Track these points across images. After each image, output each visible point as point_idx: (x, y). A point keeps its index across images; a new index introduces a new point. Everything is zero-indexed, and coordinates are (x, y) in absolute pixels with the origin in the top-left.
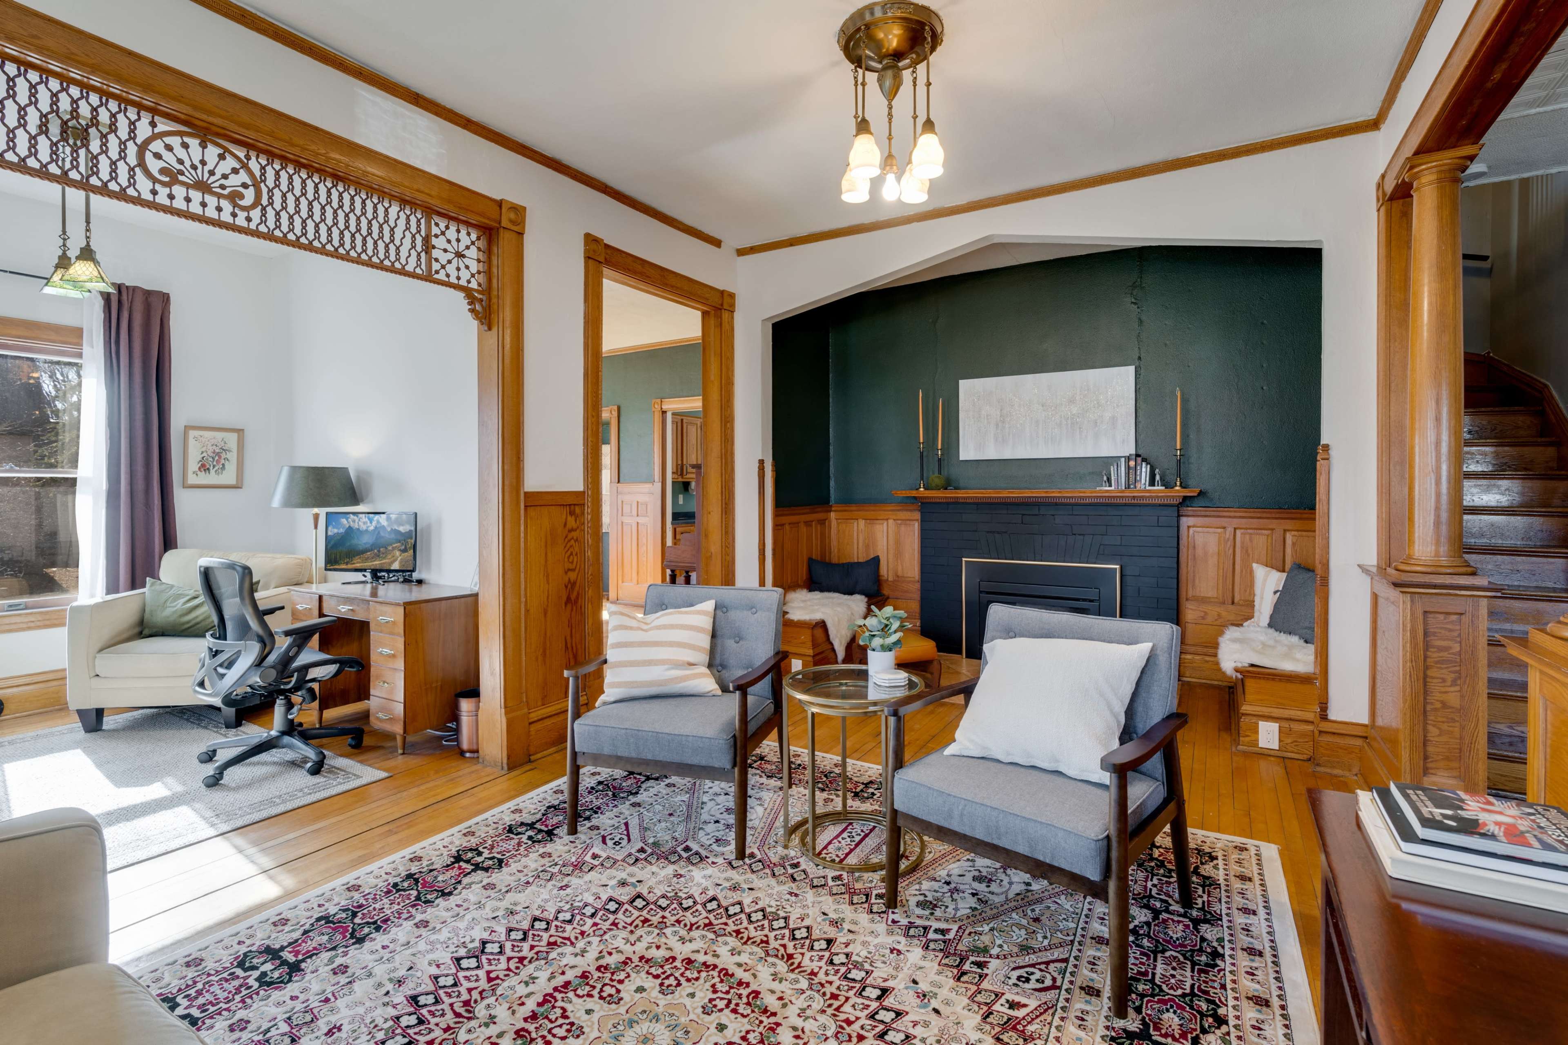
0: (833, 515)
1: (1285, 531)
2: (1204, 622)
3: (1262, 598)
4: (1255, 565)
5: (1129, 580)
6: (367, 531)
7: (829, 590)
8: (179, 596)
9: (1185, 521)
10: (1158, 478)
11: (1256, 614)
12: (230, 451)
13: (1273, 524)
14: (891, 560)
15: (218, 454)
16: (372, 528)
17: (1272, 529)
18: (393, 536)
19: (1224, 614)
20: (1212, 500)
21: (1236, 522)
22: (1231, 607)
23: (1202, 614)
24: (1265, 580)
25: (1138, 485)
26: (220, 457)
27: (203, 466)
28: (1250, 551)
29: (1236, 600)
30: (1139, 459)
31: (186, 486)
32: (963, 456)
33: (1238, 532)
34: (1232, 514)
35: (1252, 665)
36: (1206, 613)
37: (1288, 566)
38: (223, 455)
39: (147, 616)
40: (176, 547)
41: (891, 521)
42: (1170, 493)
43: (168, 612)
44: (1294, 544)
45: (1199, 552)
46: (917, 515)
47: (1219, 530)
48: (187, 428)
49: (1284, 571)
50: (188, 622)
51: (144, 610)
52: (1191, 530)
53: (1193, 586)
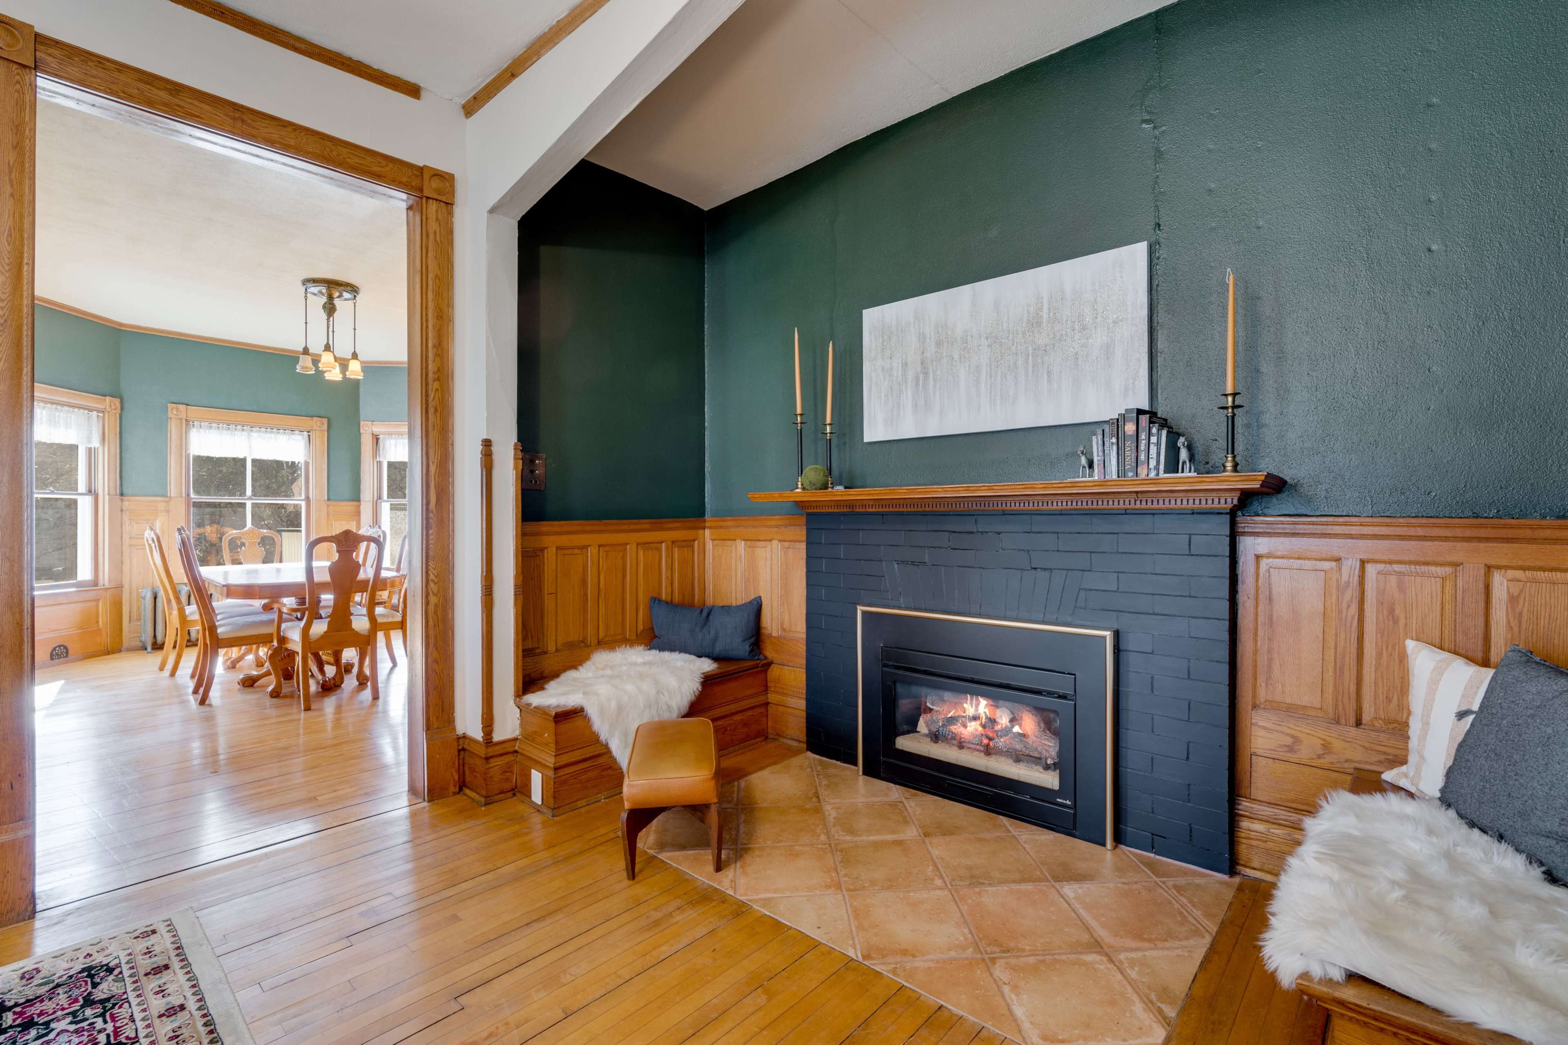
0: (707, 532)
1: (1489, 568)
2: (1293, 757)
3: (1426, 724)
4: (1411, 645)
5: (1132, 661)
7: (672, 649)
9: (1249, 546)
10: (1184, 455)
11: (1412, 758)
13: (1458, 551)
14: (775, 604)
17: (1456, 565)
19: (1337, 745)
20: (1309, 501)
21: (1365, 548)
22: (1353, 731)
23: (1289, 741)
24: (1434, 683)
25: (1143, 472)
28: (1398, 611)
29: (1366, 717)
30: (1144, 419)
32: (869, 436)
33: (1371, 569)
34: (1355, 530)
35: (1354, 978)
36: (1296, 740)
37: (1498, 650)
41: (775, 542)
42: (1210, 482)
44: (1513, 600)
45: (1281, 609)
46: (801, 533)
47: (1327, 565)
49: (1485, 663)
52: (1264, 563)
53: (1268, 679)
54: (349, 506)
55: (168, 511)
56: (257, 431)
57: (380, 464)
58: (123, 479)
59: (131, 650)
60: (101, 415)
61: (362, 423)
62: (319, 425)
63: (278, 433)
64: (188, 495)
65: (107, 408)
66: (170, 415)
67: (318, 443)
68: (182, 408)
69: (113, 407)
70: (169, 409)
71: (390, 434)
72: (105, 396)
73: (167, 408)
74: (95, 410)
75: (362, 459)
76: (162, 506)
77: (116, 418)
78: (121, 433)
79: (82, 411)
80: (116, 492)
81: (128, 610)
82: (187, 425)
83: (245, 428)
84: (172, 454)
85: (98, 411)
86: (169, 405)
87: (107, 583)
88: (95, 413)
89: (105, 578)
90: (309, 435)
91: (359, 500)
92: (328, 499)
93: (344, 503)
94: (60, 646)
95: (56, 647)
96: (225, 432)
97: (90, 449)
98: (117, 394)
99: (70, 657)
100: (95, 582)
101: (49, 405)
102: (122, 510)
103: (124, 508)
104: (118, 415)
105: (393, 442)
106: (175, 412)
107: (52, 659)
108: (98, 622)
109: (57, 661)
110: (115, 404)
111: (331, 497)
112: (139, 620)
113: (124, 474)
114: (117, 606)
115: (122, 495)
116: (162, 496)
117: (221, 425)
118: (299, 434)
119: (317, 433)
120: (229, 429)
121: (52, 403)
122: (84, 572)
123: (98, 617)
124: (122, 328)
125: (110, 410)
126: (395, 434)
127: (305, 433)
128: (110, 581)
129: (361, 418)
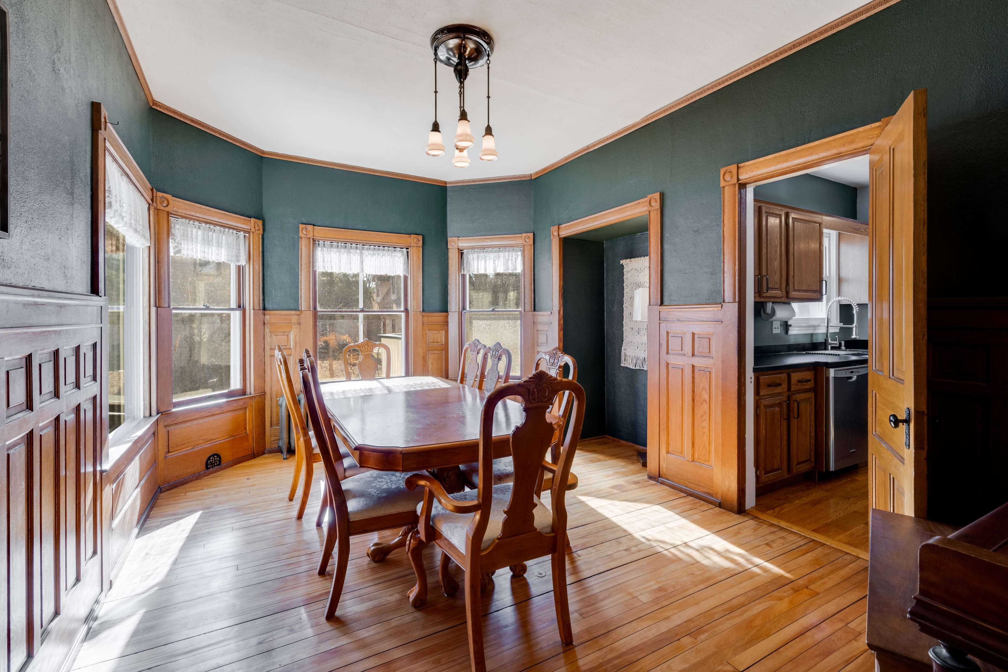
54: (438, 317)
55: (299, 324)
56: (367, 249)
57: (464, 276)
58: (266, 295)
59: (271, 452)
60: (247, 235)
61: (449, 239)
62: (415, 241)
63: (384, 250)
64: (315, 308)
65: (252, 229)
66: (301, 235)
67: (415, 259)
68: (310, 227)
69: (257, 228)
70: (300, 229)
71: (473, 248)
72: (250, 218)
73: (298, 228)
74: (242, 231)
75: (450, 273)
76: (294, 319)
77: (259, 238)
78: (263, 252)
79: (231, 231)
80: (260, 307)
81: (269, 414)
82: (314, 244)
83: (358, 246)
84: (303, 271)
85: (245, 232)
86: (300, 225)
87: (252, 392)
88: (242, 233)
89: (251, 389)
90: (407, 252)
91: (447, 311)
92: (423, 311)
93: (435, 314)
94: (213, 455)
95: (210, 457)
96: (343, 250)
97: (239, 267)
98: (259, 216)
99: (223, 465)
100: (243, 392)
101: (203, 225)
102: (264, 324)
103: (266, 322)
104: (261, 236)
105: (475, 255)
106: (304, 232)
107: (207, 468)
108: (245, 429)
109: (211, 470)
110: (258, 226)
111: (425, 309)
112: (278, 424)
113: (266, 290)
114: (261, 411)
115: (264, 309)
116: (295, 310)
117: (340, 243)
118: (399, 251)
119: (415, 248)
120: (346, 247)
121: (206, 223)
122: (235, 383)
123: (245, 424)
124: (264, 156)
125: (254, 231)
126: (478, 248)
127: (405, 250)
128: (255, 390)
129: (449, 234)
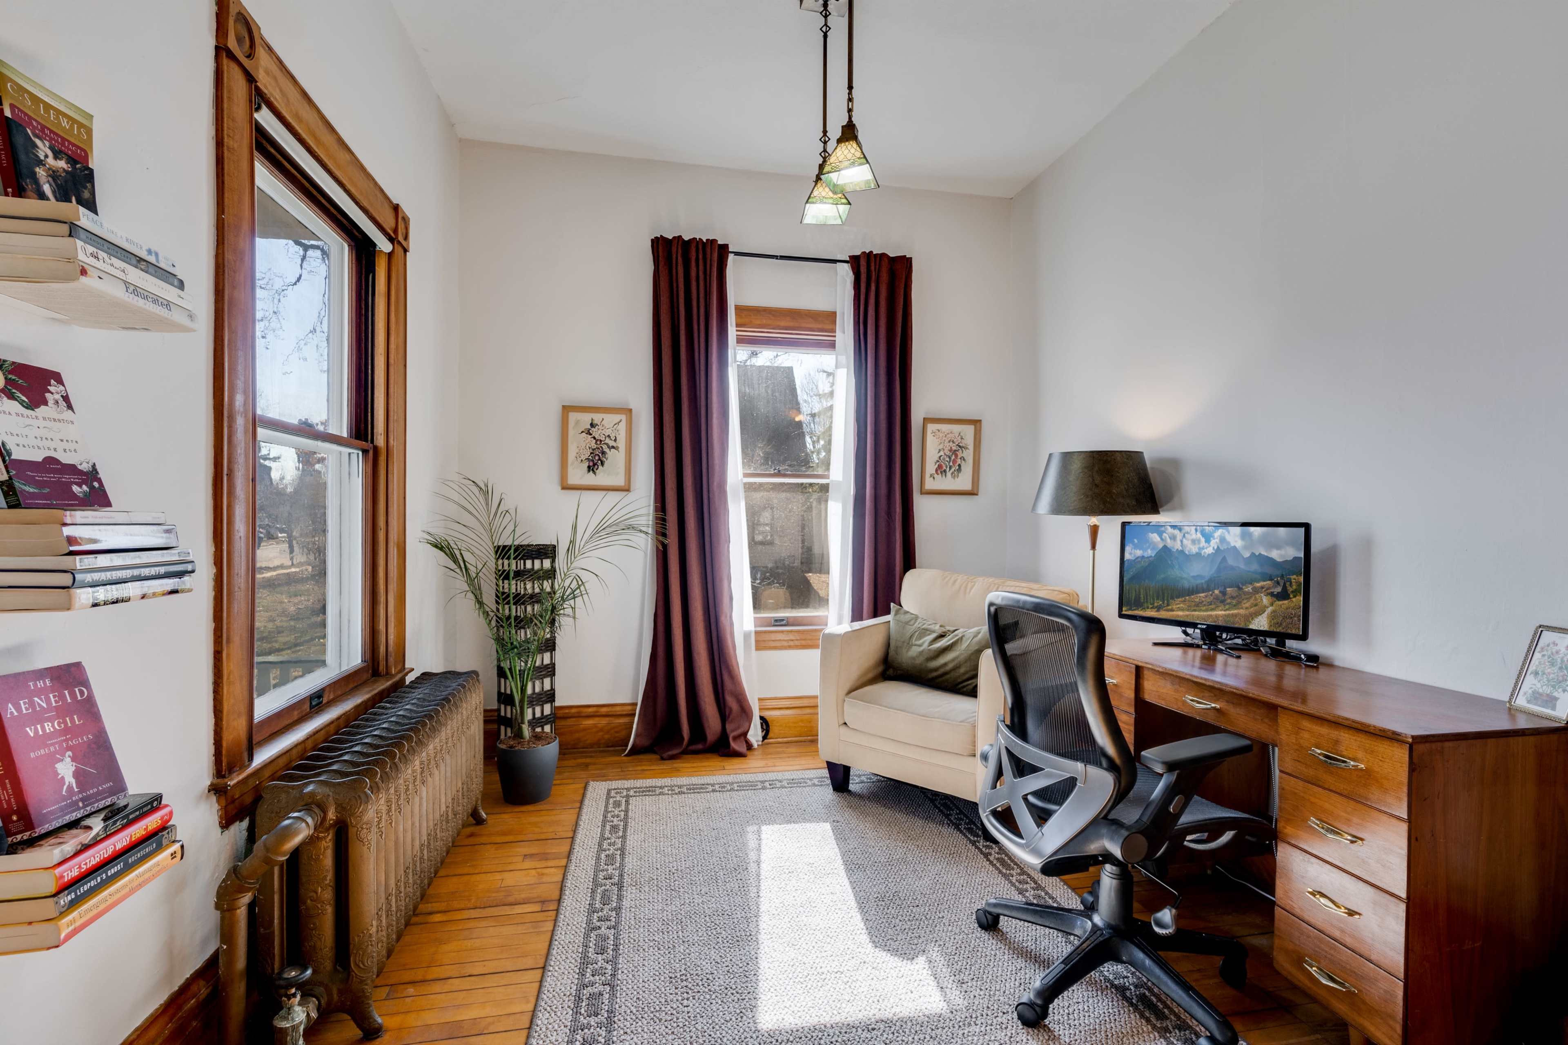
6: (1198, 555)
8: (925, 632)
12: (966, 448)
15: (955, 452)
16: (1209, 551)
18: (1255, 567)
26: (956, 456)
27: (940, 467)
31: (924, 492)
38: (960, 454)
39: (892, 652)
40: (914, 567)
43: (914, 651)
48: (926, 421)
50: (936, 669)
51: (888, 645)
